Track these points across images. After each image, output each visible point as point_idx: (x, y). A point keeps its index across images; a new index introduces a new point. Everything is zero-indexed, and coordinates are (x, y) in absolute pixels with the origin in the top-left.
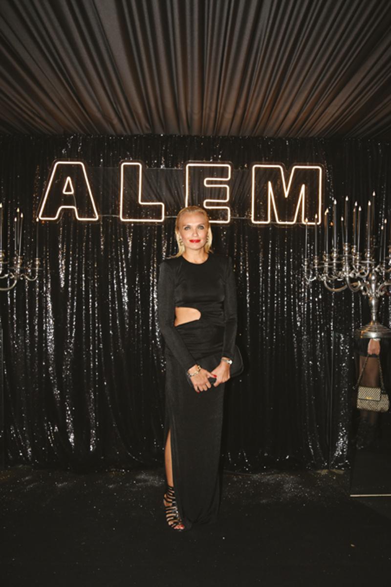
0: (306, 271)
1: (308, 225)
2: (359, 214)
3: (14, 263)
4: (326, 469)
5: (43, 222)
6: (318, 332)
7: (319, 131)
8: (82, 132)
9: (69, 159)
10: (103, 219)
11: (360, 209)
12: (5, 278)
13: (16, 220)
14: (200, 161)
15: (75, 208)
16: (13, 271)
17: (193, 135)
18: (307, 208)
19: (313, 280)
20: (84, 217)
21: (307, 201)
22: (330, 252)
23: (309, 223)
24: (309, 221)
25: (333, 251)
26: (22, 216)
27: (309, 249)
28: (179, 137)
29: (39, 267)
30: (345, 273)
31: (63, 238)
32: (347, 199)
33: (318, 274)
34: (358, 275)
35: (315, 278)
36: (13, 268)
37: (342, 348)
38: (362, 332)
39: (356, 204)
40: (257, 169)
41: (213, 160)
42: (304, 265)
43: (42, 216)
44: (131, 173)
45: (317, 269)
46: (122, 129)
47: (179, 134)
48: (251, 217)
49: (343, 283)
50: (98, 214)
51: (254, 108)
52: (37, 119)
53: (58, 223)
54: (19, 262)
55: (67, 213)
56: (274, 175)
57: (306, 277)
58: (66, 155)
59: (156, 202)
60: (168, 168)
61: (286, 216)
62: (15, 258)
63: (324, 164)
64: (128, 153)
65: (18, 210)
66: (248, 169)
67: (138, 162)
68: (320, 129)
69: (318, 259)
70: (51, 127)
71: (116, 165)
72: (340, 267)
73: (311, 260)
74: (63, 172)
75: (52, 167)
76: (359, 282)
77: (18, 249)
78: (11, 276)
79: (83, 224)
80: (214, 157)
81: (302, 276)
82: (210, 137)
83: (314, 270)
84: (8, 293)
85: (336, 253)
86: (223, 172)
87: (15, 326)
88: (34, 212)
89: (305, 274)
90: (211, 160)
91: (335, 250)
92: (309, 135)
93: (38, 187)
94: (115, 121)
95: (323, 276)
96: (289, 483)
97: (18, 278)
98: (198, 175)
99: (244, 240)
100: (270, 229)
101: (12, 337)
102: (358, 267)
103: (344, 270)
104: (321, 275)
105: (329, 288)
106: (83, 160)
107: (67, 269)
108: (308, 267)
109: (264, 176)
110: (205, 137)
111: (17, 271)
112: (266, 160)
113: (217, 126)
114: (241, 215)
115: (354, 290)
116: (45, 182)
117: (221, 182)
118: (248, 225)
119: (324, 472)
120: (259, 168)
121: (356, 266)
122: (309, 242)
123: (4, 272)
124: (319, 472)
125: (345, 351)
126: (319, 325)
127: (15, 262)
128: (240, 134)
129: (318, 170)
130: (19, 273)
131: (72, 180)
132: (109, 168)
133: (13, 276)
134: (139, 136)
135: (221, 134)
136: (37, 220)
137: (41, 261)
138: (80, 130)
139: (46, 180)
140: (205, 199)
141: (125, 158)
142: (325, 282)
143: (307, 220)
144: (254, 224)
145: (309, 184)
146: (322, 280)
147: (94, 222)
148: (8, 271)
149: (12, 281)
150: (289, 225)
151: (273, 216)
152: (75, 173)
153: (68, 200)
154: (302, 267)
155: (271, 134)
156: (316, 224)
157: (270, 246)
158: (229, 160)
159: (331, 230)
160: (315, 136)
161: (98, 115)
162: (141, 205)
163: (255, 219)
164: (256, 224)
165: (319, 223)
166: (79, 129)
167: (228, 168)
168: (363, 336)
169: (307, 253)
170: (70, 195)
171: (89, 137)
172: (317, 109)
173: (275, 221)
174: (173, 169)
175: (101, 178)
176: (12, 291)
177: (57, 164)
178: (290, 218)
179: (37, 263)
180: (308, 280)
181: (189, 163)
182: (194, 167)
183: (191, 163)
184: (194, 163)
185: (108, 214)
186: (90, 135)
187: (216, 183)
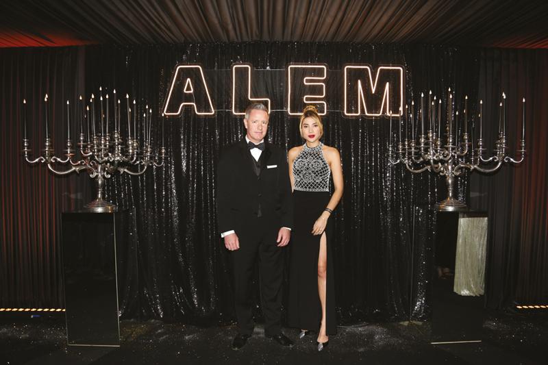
0: (390, 155)
1: (393, 117)
4: (407, 321)
5: (168, 117)
7: (401, 37)
8: (200, 40)
9: (189, 63)
10: (219, 113)
13: (145, 115)
14: (300, 63)
15: (194, 104)
16: (144, 158)
17: (294, 41)
18: (391, 103)
19: (397, 162)
20: (202, 112)
21: (391, 96)
23: (394, 115)
24: (393, 113)
26: (151, 111)
28: (282, 43)
29: (165, 155)
30: (430, 156)
31: (184, 130)
33: (401, 158)
34: (441, 157)
35: (399, 161)
36: (144, 156)
38: (441, 206)
40: (347, 69)
41: (311, 62)
42: (389, 150)
43: (167, 112)
44: (242, 73)
46: (234, 36)
47: (282, 41)
48: (344, 110)
50: (214, 109)
52: (163, 27)
53: (180, 117)
54: (149, 150)
55: (188, 109)
56: (362, 75)
57: (390, 160)
58: (186, 60)
60: (273, 70)
61: (374, 109)
63: (404, 65)
64: (239, 57)
65: (147, 107)
66: (341, 69)
67: (248, 64)
68: (404, 34)
70: (173, 35)
71: (228, 67)
72: (426, 150)
74: (184, 74)
75: (174, 69)
76: (440, 164)
78: (141, 162)
79: (201, 117)
80: (311, 60)
81: (388, 159)
82: (308, 43)
83: (398, 154)
84: (139, 177)
86: (320, 73)
87: (145, 205)
88: (160, 109)
89: (390, 158)
90: (309, 62)
91: (423, 136)
92: (392, 40)
93: (162, 87)
94: (230, 27)
96: (379, 334)
97: (147, 164)
99: (338, 130)
100: (360, 119)
101: (143, 214)
102: (439, 151)
103: (429, 153)
104: (404, 158)
105: (410, 170)
106: (200, 64)
107: (188, 156)
108: (392, 152)
109: (355, 76)
110: (303, 42)
111: (147, 158)
112: (355, 62)
114: (335, 109)
115: (436, 170)
116: (169, 84)
117: (319, 81)
118: (341, 116)
119: (406, 323)
120: (351, 68)
123: (137, 160)
127: (145, 151)
128: (334, 41)
129: (399, 70)
130: (148, 160)
131: (192, 81)
132: (223, 70)
133: (144, 163)
134: (248, 43)
135: (318, 40)
136: (163, 115)
137: (166, 149)
139: (169, 81)
140: (305, 95)
141: (235, 61)
142: (407, 164)
143: (391, 112)
144: (346, 116)
145: (392, 82)
146: (405, 162)
147: (211, 115)
149: (142, 167)
150: (376, 117)
151: (362, 109)
152: (194, 75)
153: (188, 98)
154: (387, 152)
155: (359, 40)
156: (399, 115)
157: (360, 135)
158: (324, 62)
160: (397, 41)
162: (250, 101)
163: (347, 112)
164: (348, 116)
165: (401, 115)
166: (198, 37)
167: (324, 68)
168: (442, 209)
170: (190, 93)
171: (205, 45)
173: (364, 113)
174: (277, 70)
175: (216, 78)
176: (142, 175)
177: (178, 68)
178: (377, 110)
179: (163, 151)
180: (392, 162)
181: (290, 65)
182: (295, 68)
183: (292, 64)
184: (295, 64)
185: (222, 108)
186: (206, 43)
187: (314, 81)
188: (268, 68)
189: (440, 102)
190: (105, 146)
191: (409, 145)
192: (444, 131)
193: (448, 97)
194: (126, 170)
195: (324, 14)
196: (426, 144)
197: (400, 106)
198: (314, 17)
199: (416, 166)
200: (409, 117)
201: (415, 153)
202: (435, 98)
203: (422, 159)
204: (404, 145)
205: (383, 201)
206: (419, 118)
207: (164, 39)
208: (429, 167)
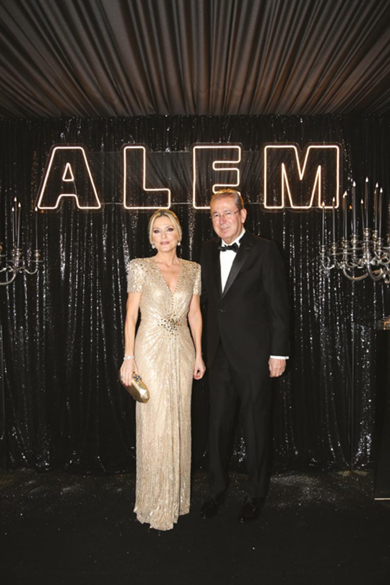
0: (323, 259)
1: (325, 209)
2: (380, 196)
3: (12, 256)
4: (348, 470)
5: (42, 212)
6: (338, 323)
7: (336, 107)
8: (82, 115)
9: (68, 144)
10: (107, 208)
11: (381, 191)
12: (4, 271)
13: (13, 210)
14: (208, 143)
15: (75, 196)
16: (12, 264)
17: (200, 115)
18: (324, 191)
19: (332, 267)
20: (86, 206)
21: (324, 183)
22: (350, 238)
23: (326, 207)
24: (326, 205)
25: (353, 237)
26: (20, 205)
27: (326, 235)
28: (185, 117)
29: (39, 260)
30: (366, 261)
32: (367, 180)
33: (336, 262)
34: (379, 262)
35: (333, 266)
36: (12, 261)
37: (363, 341)
38: (385, 323)
39: (377, 186)
40: (268, 149)
41: (222, 141)
42: (321, 252)
43: (41, 206)
44: (135, 157)
45: (335, 256)
46: (124, 111)
47: (185, 115)
48: (263, 202)
49: (364, 271)
50: (101, 202)
51: (265, 84)
53: (58, 212)
54: (18, 254)
55: (68, 202)
56: (287, 156)
57: (323, 265)
58: (65, 139)
59: (162, 188)
60: (174, 152)
61: (301, 200)
62: (14, 250)
63: (341, 143)
64: (131, 136)
65: (15, 200)
66: (260, 150)
67: (142, 145)
68: (337, 105)
69: (336, 246)
71: (118, 149)
72: (360, 254)
73: (329, 246)
74: (62, 157)
75: (50, 152)
76: (381, 269)
77: (16, 240)
78: (10, 269)
79: (84, 213)
80: (222, 139)
81: (320, 264)
82: (218, 116)
83: (332, 257)
84: (7, 288)
85: (356, 239)
86: (232, 154)
87: (15, 322)
88: (32, 201)
89: (323, 262)
90: (220, 142)
91: (355, 236)
92: (324, 112)
93: (35, 174)
94: (116, 102)
95: (341, 265)
96: (308, 484)
97: (17, 271)
98: (206, 158)
99: (257, 227)
100: (284, 214)
101: (11, 333)
102: (379, 253)
103: (364, 257)
104: (340, 262)
105: (349, 277)
106: (83, 144)
108: (326, 254)
109: (277, 158)
110: (212, 116)
111: (15, 264)
112: (278, 140)
113: (225, 105)
114: (253, 201)
115: (376, 278)
116: (43, 169)
117: (231, 165)
118: (260, 210)
119: (346, 473)
120: (271, 149)
121: (377, 253)
122: (326, 227)
124: (340, 473)
125: (367, 344)
126: (339, 316)
127: (14, 255)
128: (251, 112)
129: (335, 149)
130: (18, 266)
131: (72, 166)
132: (111, 152)
133: (12, 270)
134: (142, 117)
135: (229, 113)
136: (36, 209)
137: (41, 253)
138: (80, 113)
139: (44, 167)
140: (214, 184)
141: (128, 141)
142: (344, 270)
143: (323, 204)
144: (266, 209)
145: (325, 165)
146: (341, 267)
147: (97, 210)
148: (7, 264)
149: (11, 275)
150: (304, 210)
151: (286, 201)
152: (75, 158)
153: (68, 188)
154: (319, 255)
155: (283, 113)
156: (334, 207)
157: (284, 233)
158: (239, 141)
159: (350, 213)
160: (332, 112)
161: (98, 96)
162: (146, 192)
163: (268, 204)
164: (269, 210)
165: (337, 207)
166: (77, 111)
167: (237, 149)
168: (386, 327)
169: (325, 239)
170: (71, 183)
171: (89, 120)
172: (333, 84)
173: (290, 206)
174: (179, 152)
175: (103, 163)
176: (11, 285)
177: (55, 149)
178: (305, 201)
179: (37, 255)
180: (325, 268)
181: (196, 145)
182: (201, 149)
183: (198, 145)
184: (201, 145)
185: (110, 201)
186: (90, 119)
187: (225, 165)
188: (168, 150)
205: (314, 317)
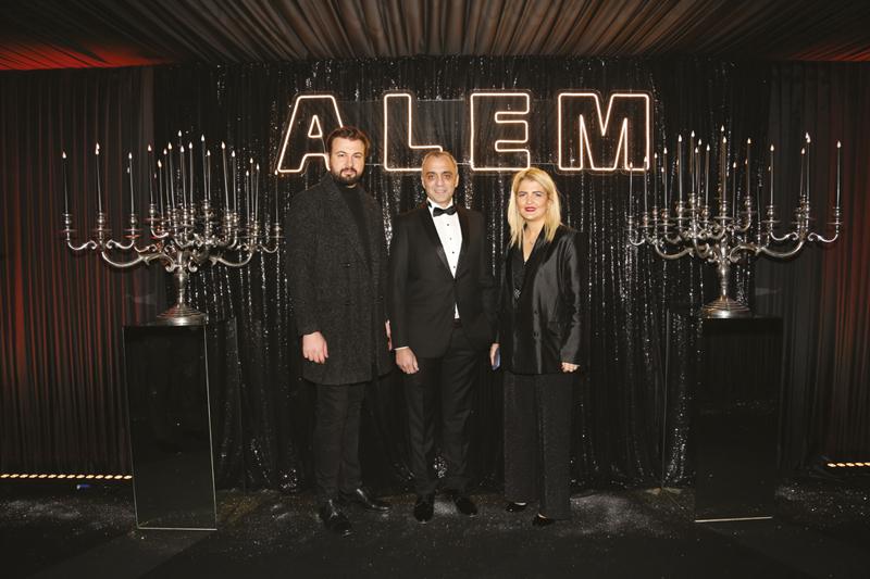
0: (630, 232)
1: (636, 172)
4: (657, 487)
5: (283, 175)
7: (647, 47)
8: (332, 55)
9: (315, 92)
13: (247, 174)
14: (488, 90)
16: (248, 241)
17: (479, 54)
18: (631, 148)
19: (640, 243)
21: (631, 140)
23: (635, 169)
24: (635, 166)
25: (678, 204)
26: (257, 168)
27: (634, 203)
28: (460, 58)
29: (280, 235)
30: (692, 234)
32: (693, 135)
35: (643, 241)
36: (247, 237)
38: (709, 310)
40: (563, 97)
41: (505, 87)
42: (628, 224)
43: (282, 168)
44: (398, 107)
45: (646, 230)
46: (387, 49)
47: (460, 55)
48: (557, 162)
52: (274, 35)
53: (302, 175)
54: (255, 228)
55: (314, 164)
56: (586, 107)
57: (630, 240)
58: (311, 86)
59: (433, 144)
60: (446, 100)
61: (604, 160)
63: (652, 91)
64: (393, 82)
65: (251, 161)
66: (552, 97)
67: (407, 92)
70: (292, 49)
71: (376, 97)
74: (308, 108)
75: (292, 101)
76: (707, 245)
78: (245, 247)
80: (506, 84)
81: (626, 238)
82: (500, 57)
83: (640, 230)
84: (241, 271)
86: (519, 103)
87: (250, 312)
88: (271, 163)
89: (629, 236)
90: (503, 88)
91: (680, 203)
92: (632, 52)
93: (274, 129)
94: (380, 34)
95: (654, 239)
97: (253, 250)
98: (487, 108)
100: (583, 177)
103: (690, 229)
104: (651, 237)
105: (661, 254)
106: (333, 92)
108: (633, 227)
109: (574, 108)
110: (494, 57)
111: (252, 241)
116: (285, 123)
117: (517, 117)
119: (656, 491)
120: (568, 97)
123: (237, 244)
127: (249, 229)
128: (542, 53)
129: (644, 99)
130: (255, 243)
131: (320, 119)
132: (368, 101)
133: (248, 248)
134: (407, 58)
135: (516, 53)
136: (276, 173)
139: (286, 120)
140: (497, 139)
141: (388, 87)
142: (656, 246)
143: (631, 165)
144: (561, 172)
145: (632, 117)
146: (653, 243)
149: (245, 258)
150: (607, 172)
151: (586, 161)
152: (324, 109)
153: (315, 146)
154: (625, 227)
155: (582, 52)
156: (643, 169)
158: (527, 88)
160: (641, 53)
162: (411, 150)
163: (563, 166)
164: (564, 172)
165: (648, 167)
166: (329, 51)
167: (525, 97)
168: (711, 315)
169: (632, 209)
170: (318, 139)
171: (340, 62)
173: (590, 167)
174: (452, 100)
175: (357, 115)
176: (244, 268)
177: (299, 98)
178: (609, 162)
179: (277, 229)
180: (633, 244)
181: (473, 92)
182: (481, 97)
183: (477, 92)
184: (481, 92)
186: (342, 60)
187: (511, 117)
188: (438, 98)
189: (708, 149)
190: (189, 222)
191: (659, 216)
192: (714, 193)
193: (720, 141)
194: (220, 260)
195: (527, 12)
196: (686, 214)
197: (644, 155)
198: (511, 16)
199: (671, 248)
200: (659, 172)
201: (670, 229)
202: (700, 143)
203: (679, 238)
204: (651, 216)
205: (619, 303)
206: (676, 173)
207: (275, 53)
208: (691, 249)
